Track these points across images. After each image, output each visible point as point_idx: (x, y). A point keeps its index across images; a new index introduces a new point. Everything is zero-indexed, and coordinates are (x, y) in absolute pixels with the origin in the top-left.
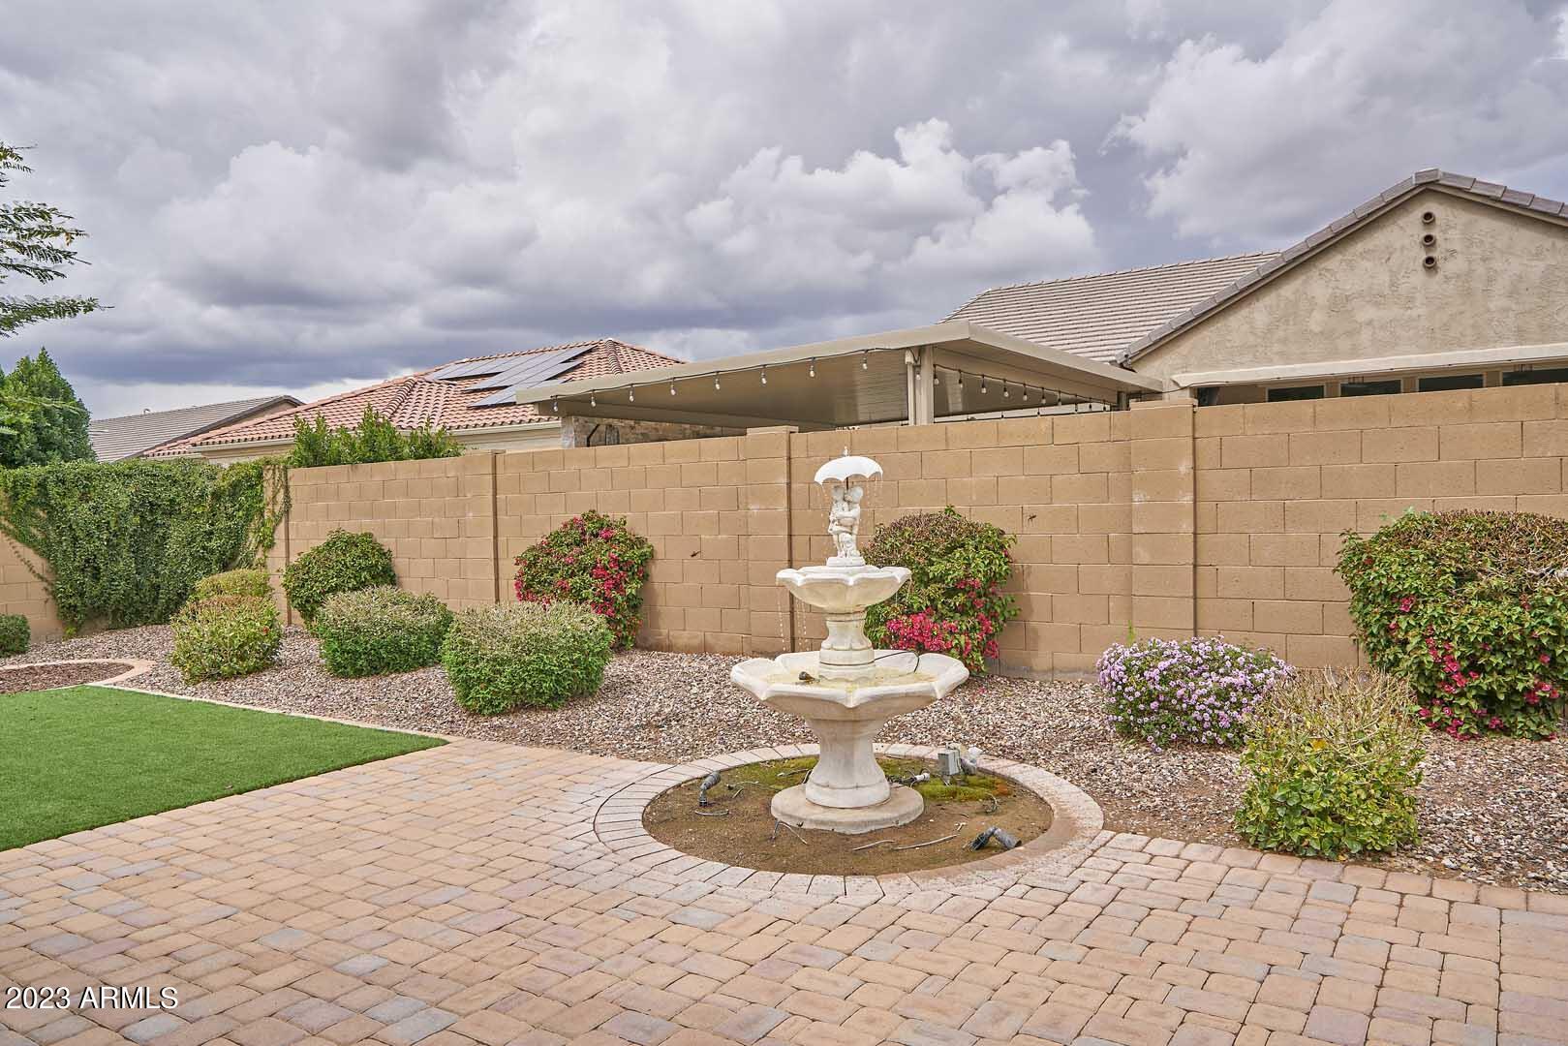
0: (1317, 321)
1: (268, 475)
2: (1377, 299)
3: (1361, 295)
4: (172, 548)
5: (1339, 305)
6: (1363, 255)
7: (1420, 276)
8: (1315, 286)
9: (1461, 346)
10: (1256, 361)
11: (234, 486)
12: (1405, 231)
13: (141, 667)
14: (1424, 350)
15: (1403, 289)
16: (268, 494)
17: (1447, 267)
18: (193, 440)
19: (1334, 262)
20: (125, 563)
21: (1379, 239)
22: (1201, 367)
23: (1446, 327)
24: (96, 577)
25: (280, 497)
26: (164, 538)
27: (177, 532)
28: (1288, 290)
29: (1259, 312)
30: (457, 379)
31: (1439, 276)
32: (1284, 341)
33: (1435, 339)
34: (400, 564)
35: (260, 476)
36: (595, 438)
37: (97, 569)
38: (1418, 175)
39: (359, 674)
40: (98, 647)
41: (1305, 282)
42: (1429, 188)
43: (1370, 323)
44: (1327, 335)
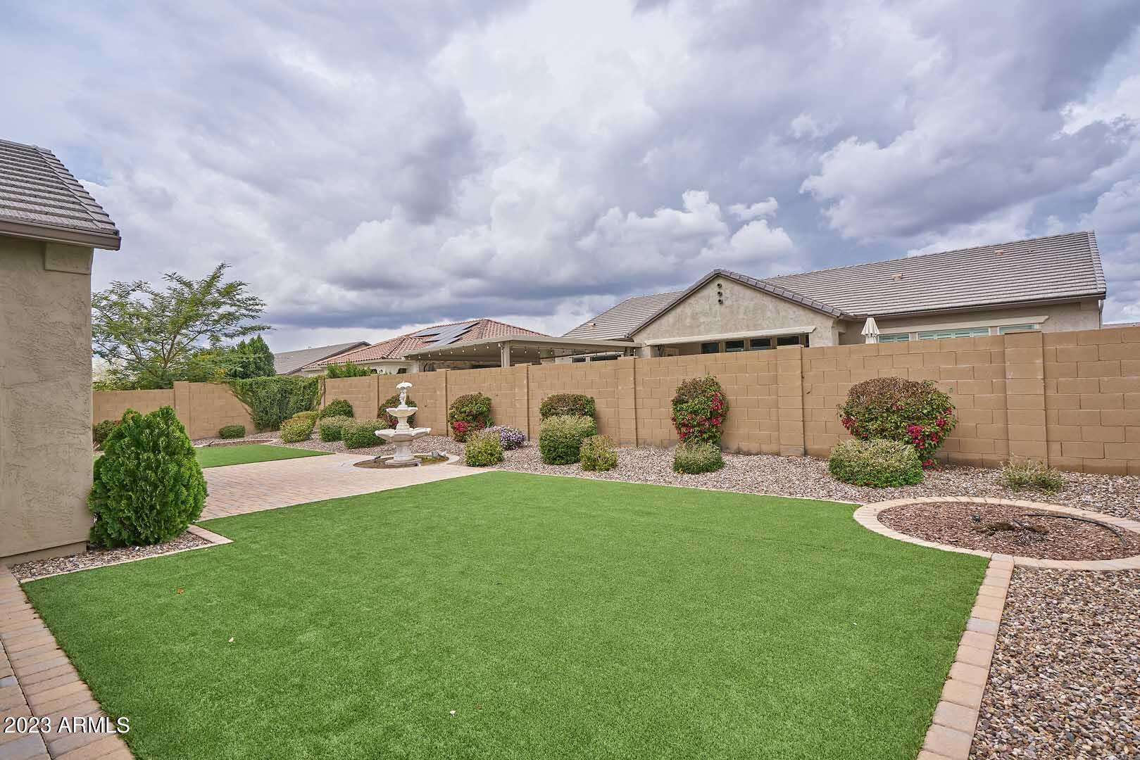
0: (688, 321)
1: (319, 381)
2: (705, 314)
3: (701, 313)
4: (291, 404)
5: (694, 316)
6: (701, 298)
7: (718, 305)
8: (686, 309)
9: (731, 331)
10: (670, 336)
11: (310, 384)
12: (712, 290)
13: (275, 440)
14: (721, 332)
15: (714, 311)
16: (319, 387)
17: (727, 303)
18: (318, 363)
19: (692, 300)
20: (276, 410)
21: (705, 293)
22: (654, 338)
23: (726, 324)
24: (267, 414)
25: (323, 388)
26: (289, 401)
27: (293, 399)
28: (679, 310)
29: (670, 319)
30: (424, 336)
31: (724, 306)
32: (678, 329)
33: (724, 329)
34: (354, 409)
35: (317, 381)
36: (427, 368)
37: (267, 411)
38: (715, 270)
39: (329, 441)
40: (265, 436)
41: (684, 307)
42: (718, 275)
43: (704, 322)
44: (691, 327)
